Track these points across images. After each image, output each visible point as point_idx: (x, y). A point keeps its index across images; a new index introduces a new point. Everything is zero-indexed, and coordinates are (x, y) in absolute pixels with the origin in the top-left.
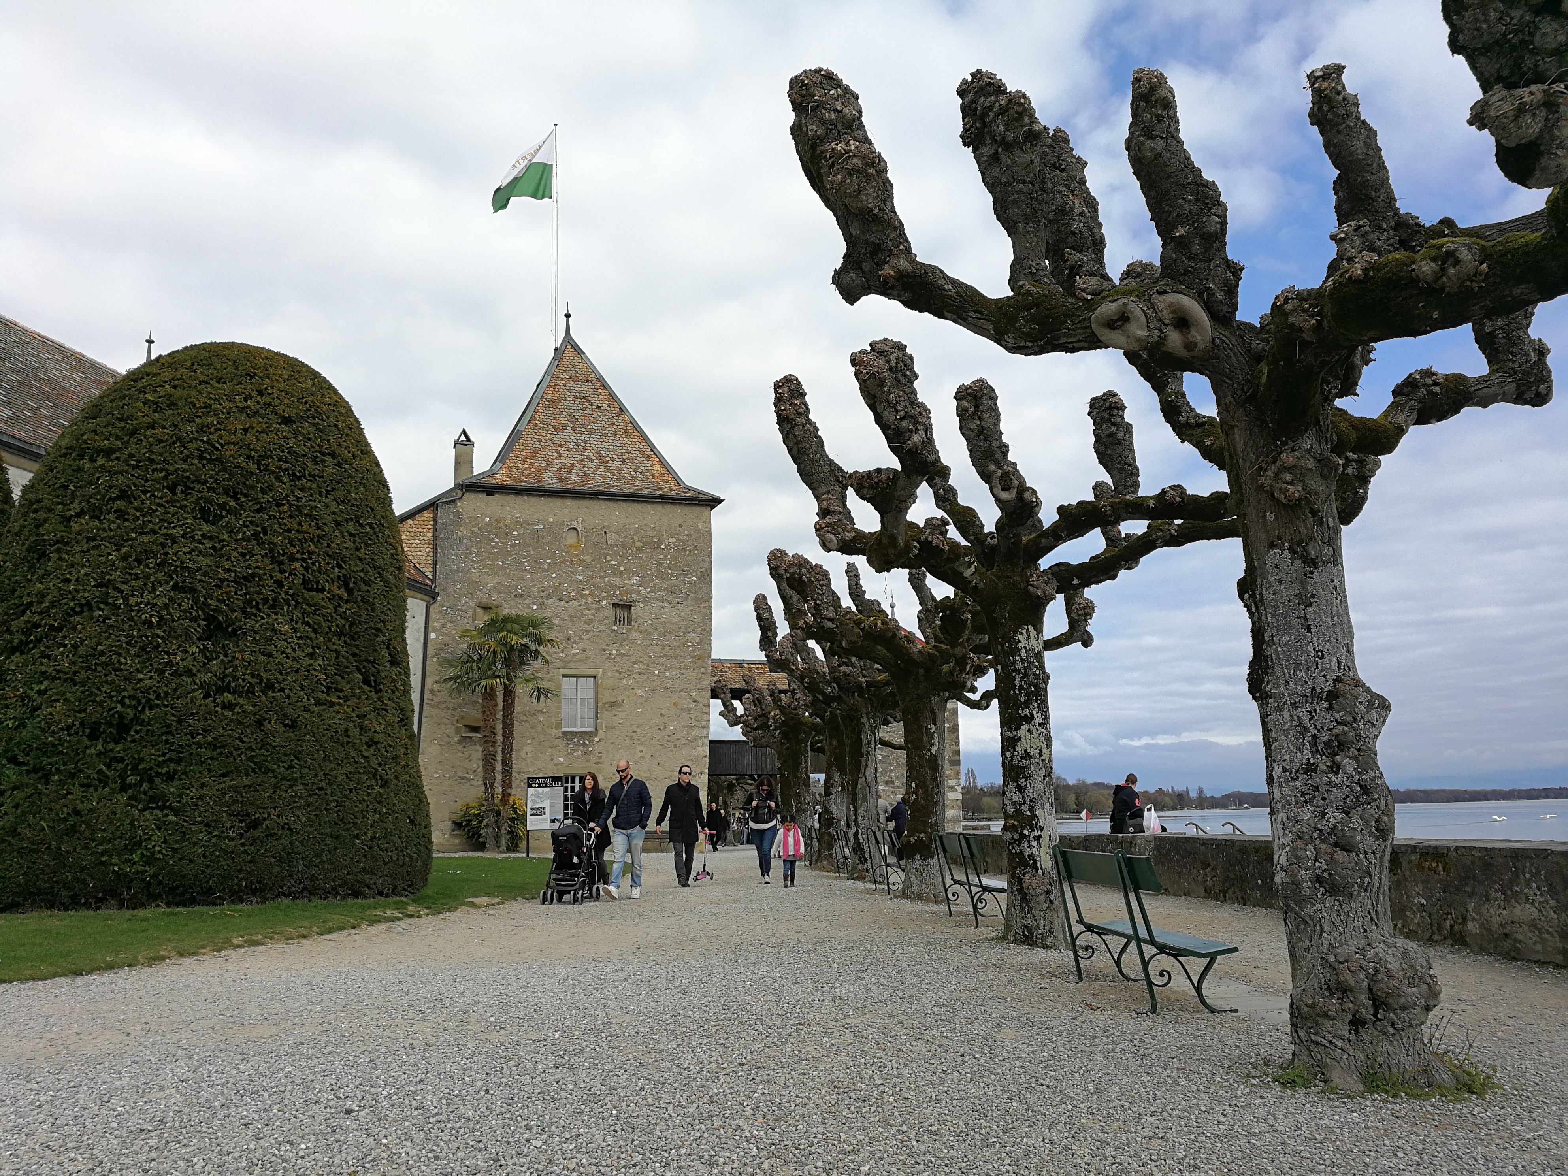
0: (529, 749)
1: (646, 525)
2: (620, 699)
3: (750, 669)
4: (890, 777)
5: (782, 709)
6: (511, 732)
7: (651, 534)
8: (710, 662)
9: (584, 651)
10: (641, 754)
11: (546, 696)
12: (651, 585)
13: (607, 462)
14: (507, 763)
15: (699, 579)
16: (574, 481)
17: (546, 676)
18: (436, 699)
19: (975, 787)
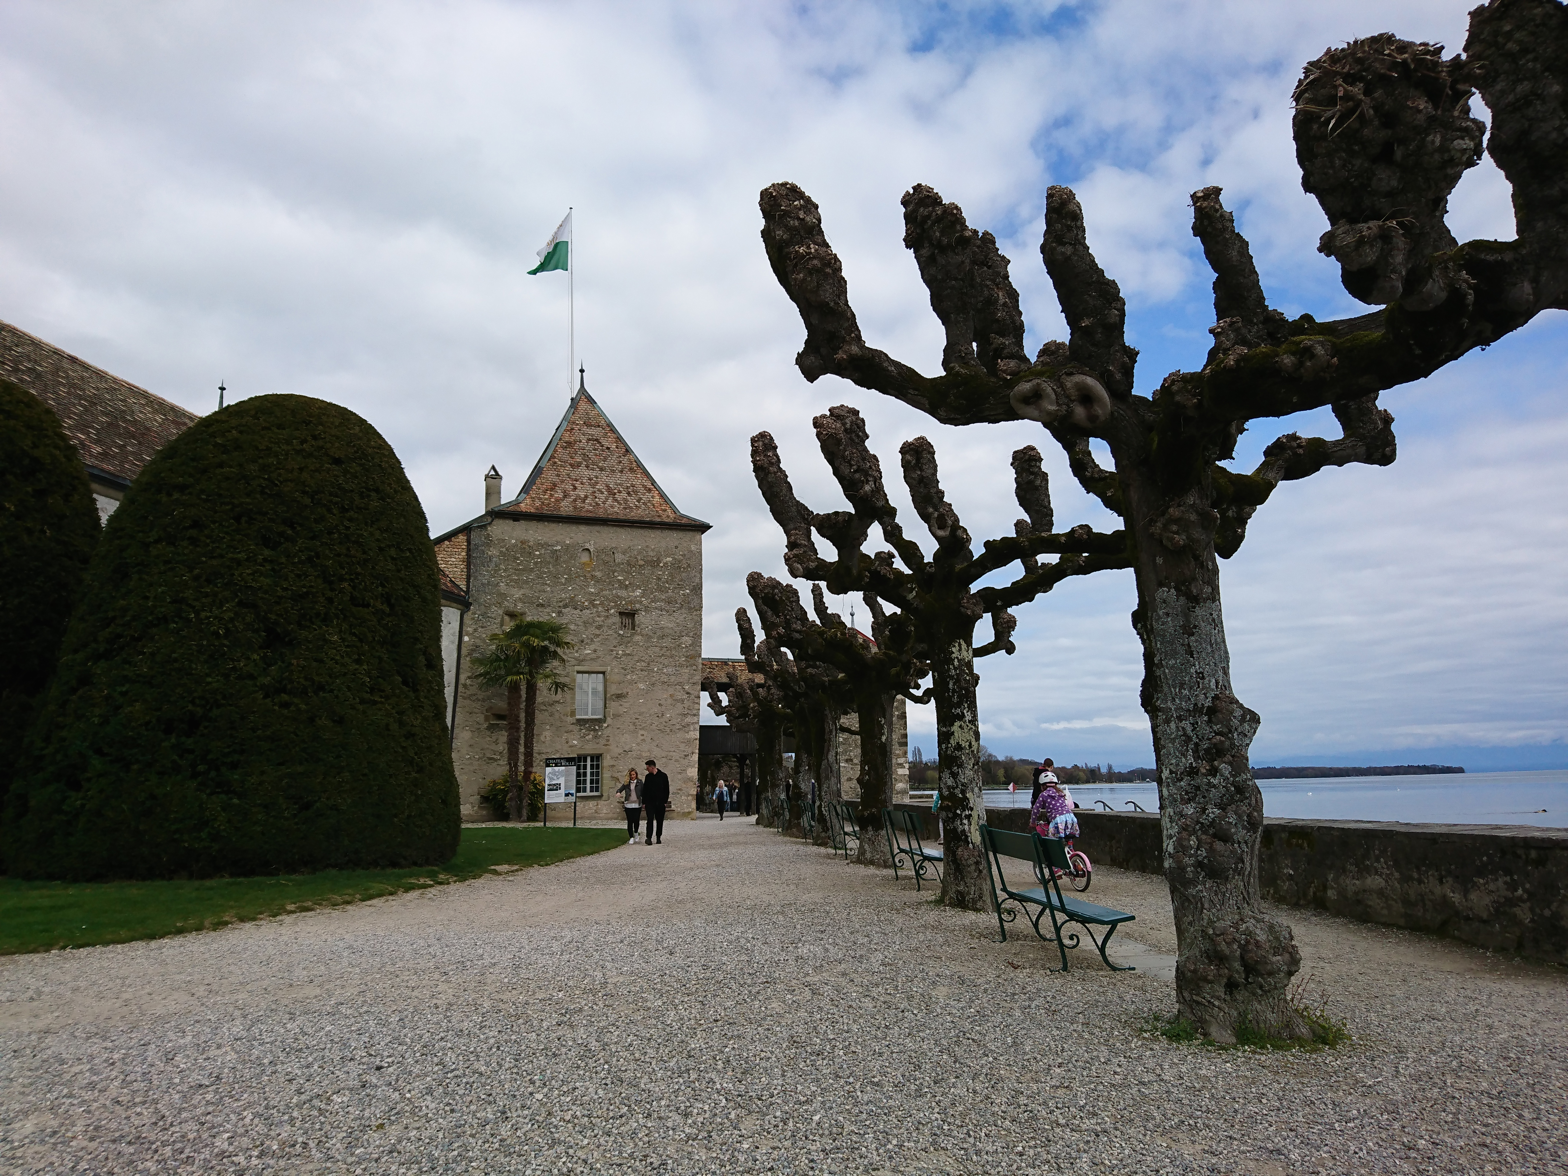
0: (547, 733)
1: (647, 546)
2: (625, 691)
3: (734, 667)
4: (849, 755)
5: (760, 702)
6: (533, 720)
7: (651, 554)
8: (700, 661)
9: (595, 651)
10: (642, 738)
11: (563, 690)
12: (652, 596)
13: (615, 494)
14: (529, 746)
15: (691, 591)
16: (587, 508)
17: (562, 673)
18: (468, 693)
19: (921, 762)
